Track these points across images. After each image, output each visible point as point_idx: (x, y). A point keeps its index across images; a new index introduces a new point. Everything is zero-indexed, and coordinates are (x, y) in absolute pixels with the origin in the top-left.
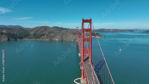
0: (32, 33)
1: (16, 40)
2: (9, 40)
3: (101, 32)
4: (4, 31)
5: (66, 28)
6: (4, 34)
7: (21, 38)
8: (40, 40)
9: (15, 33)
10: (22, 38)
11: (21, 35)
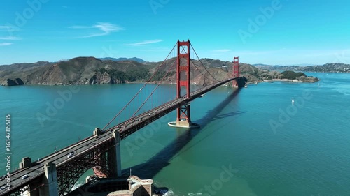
0: (153, 71)
1: (124, 82)
2: (112, 82)
3: (325, 71)
4: (106, 67)
5: (227, 62)
6: (106, 71)
7: (133, 79)
8: (163, 82)
9: (124, 71)
10: (135, 80)
11: (133, 75)
